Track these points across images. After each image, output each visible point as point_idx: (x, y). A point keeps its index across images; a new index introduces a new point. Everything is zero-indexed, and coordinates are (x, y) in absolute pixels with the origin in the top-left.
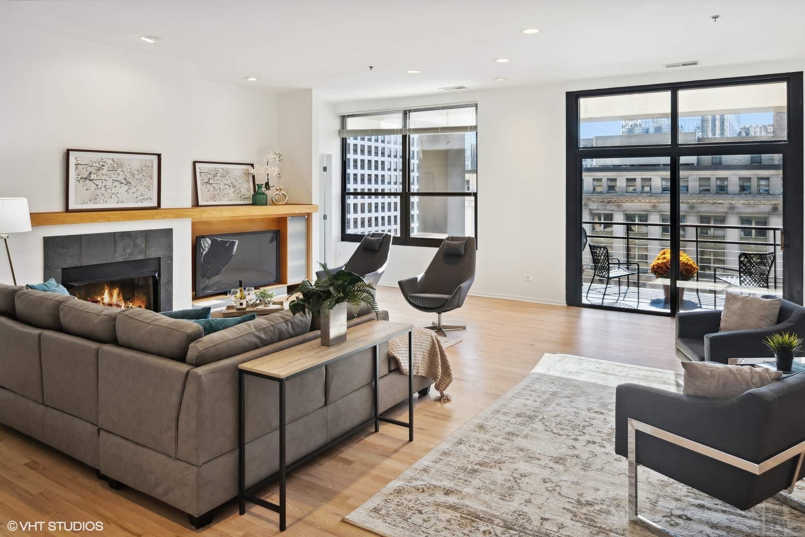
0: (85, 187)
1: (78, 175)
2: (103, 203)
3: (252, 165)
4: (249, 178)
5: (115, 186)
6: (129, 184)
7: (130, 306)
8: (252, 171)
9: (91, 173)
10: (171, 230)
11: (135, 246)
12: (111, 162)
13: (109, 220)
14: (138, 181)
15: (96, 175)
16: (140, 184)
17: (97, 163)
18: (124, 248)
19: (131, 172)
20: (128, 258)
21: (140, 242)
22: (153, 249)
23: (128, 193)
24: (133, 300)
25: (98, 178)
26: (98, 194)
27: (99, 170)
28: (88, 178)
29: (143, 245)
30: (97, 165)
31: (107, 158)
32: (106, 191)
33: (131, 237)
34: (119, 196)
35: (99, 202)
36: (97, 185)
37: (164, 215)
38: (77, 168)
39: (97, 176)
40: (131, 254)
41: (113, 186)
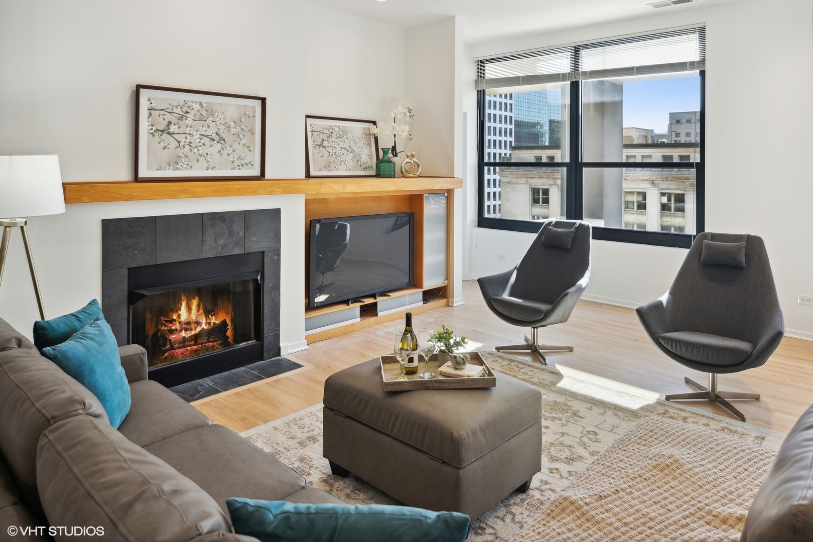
0: (162, 145)
1: (152, 126)
2: (187, 169)
3: (374, 123)
4: (371, 141)
5: (204, 144)
6: (222, 142)
7: (212, 322)
8: (374, 130)
9: (170, 123)
10: (278, 211)
11: (230, 235)
12: (198, 107)
13: (195, 195)
14: (235, 137)
15: (177, 127)
16: (237, 142)
17: (179, 108)
18: (215, 237)
19: (226, 123)
20: (221, 253)
21: (238, 228)
22: (254, 239)
23: (221, 155)
24: (216, 312)
25: (180, 131)
26: (180, 154)
27: (181, 118)
28: (166, 131)
29: (241, 234)
30: (179, 111)
31: (192, 102)
32: (191, 150)
33: (224, 221)
34: (208, 159)
35: (181, 168)
36: (179, 142)
37: (269, 189)
38: (150, 114)
39: (179, 128)
40: (224, 246)
41: (201, 144)
